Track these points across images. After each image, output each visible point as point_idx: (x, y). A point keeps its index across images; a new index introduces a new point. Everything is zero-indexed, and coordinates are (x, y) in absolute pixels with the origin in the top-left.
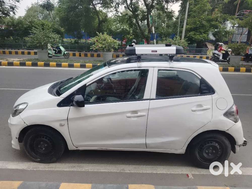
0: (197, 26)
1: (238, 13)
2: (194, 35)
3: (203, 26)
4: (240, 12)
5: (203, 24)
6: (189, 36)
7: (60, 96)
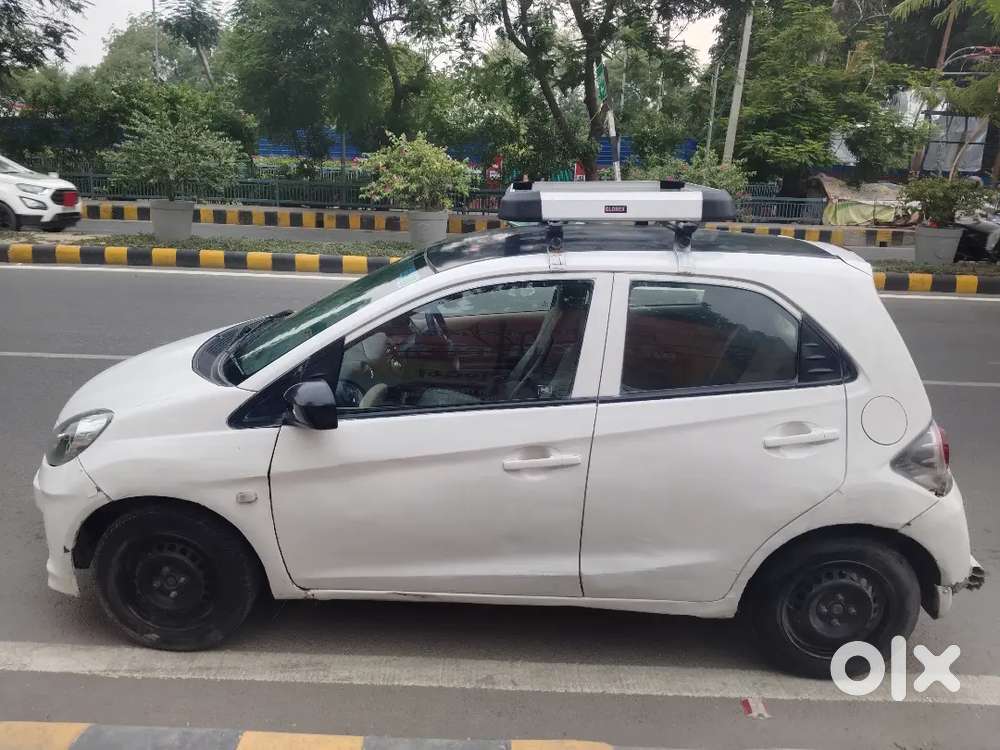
0: (785, 109)
2: (774, 143)
4: (958, 55)
5: (807, 103)
6: (754, 149)
7: (239, 386)
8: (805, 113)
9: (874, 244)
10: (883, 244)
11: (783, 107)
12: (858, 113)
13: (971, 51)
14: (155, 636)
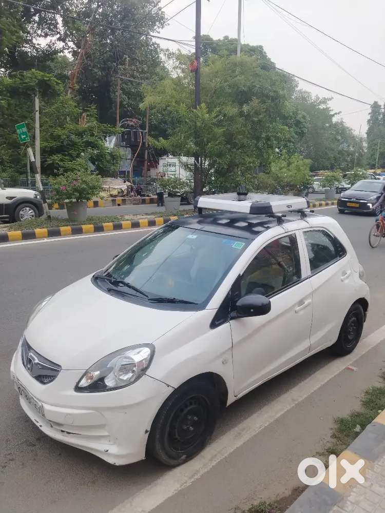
0: (63, 143)
1: (120, 121)
2: (61, 160)
3: (73, 145)
4: (123, 122)
5: (71, 141)
6: (53, 163)
7: (207, 308)
8: (72, 146)
9: (116, 206)
10: (119, 205)
11: (62, 142)
12: (94, 146)
13: (127, 120)
14: (184, 457)
